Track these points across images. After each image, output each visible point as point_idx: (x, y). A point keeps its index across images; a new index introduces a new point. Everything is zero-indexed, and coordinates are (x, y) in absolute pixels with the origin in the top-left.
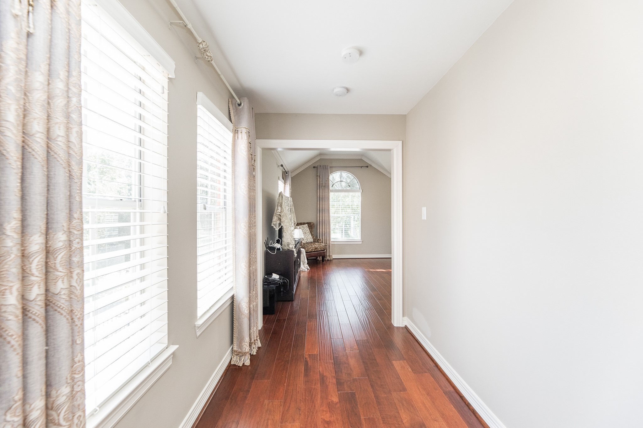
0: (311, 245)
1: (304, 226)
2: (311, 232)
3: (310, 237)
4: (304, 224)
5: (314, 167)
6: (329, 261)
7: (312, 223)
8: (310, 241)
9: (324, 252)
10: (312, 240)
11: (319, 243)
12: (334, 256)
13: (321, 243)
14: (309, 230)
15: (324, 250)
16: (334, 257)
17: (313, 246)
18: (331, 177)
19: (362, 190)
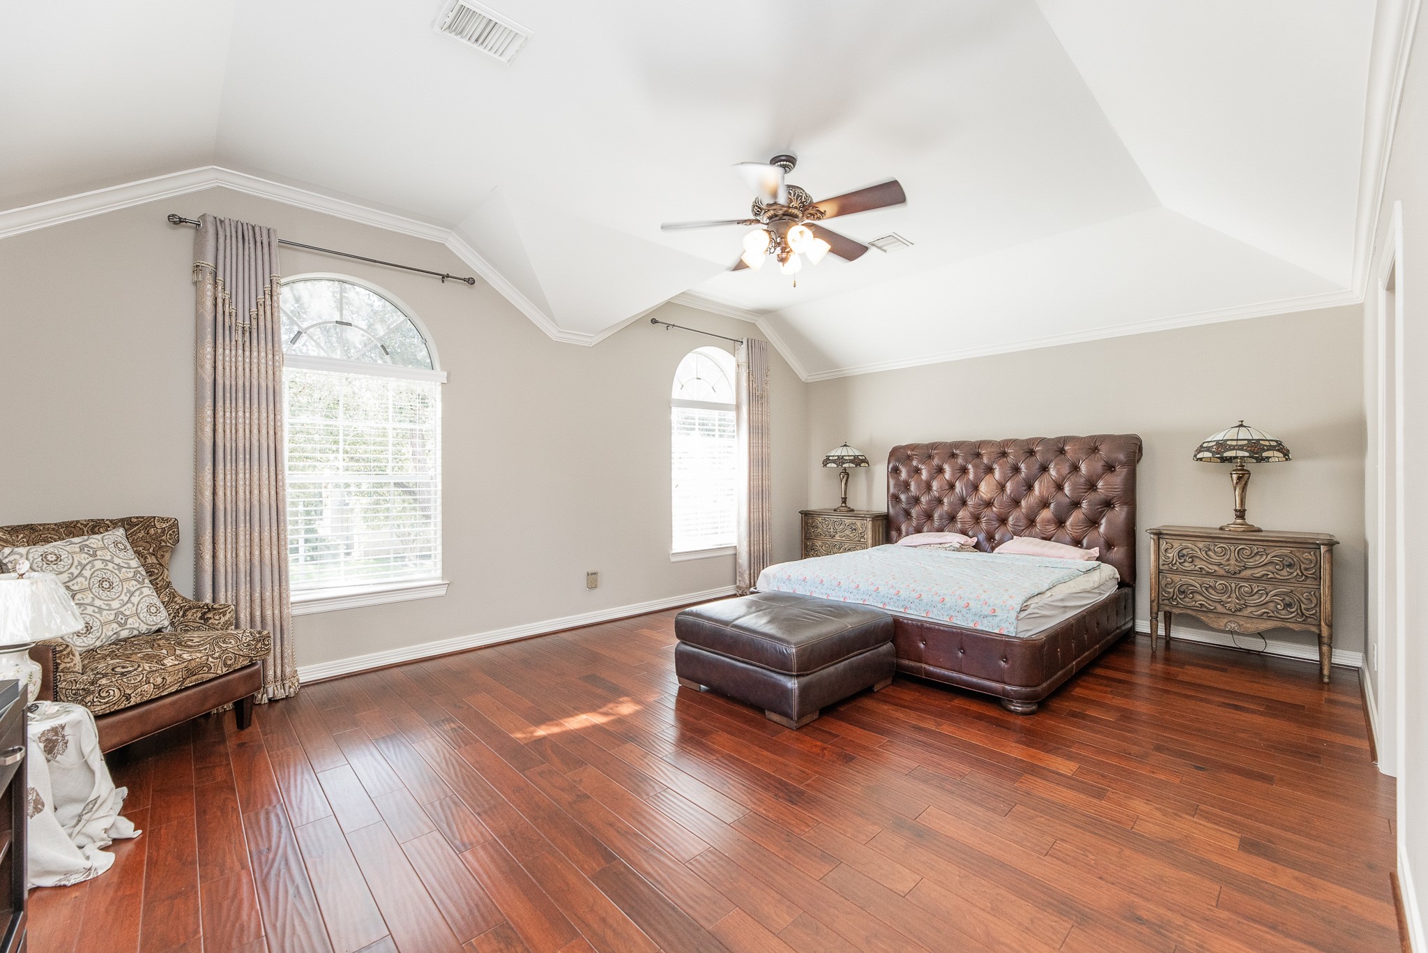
0: (148, 658)
1: (94, 541)
2: (150, 573)
3: (143, 606)
4: (96, 527)
5: (177, 221)
6: (280, 705)
7: (163, 520)
8: (144, 628)
9: (251, 676)
10: (162, 619)
11: (212, 628)
12: (307, 673)
13: (226, 625)
14: (135, 563)
15: (253, 665)
16: (303, 679)
17: (169, 662)
18: (285, 297)
19: (445, 374)
